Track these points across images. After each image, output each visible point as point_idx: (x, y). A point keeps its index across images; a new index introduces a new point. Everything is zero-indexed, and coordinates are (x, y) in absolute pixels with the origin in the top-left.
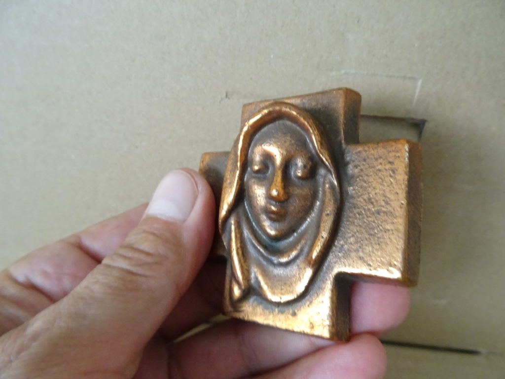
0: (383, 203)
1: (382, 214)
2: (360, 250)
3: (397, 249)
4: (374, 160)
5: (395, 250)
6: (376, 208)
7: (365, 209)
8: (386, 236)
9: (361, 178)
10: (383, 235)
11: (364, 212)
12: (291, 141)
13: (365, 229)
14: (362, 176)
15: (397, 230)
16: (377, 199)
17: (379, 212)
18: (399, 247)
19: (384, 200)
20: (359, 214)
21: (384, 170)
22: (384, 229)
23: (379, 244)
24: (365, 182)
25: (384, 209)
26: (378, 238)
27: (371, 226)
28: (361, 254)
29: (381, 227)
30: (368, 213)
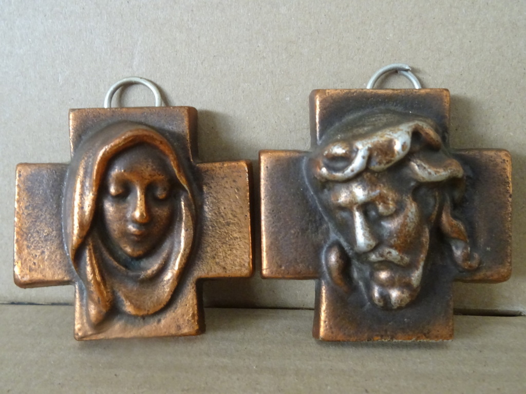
0: (231, 216)
1: (231, 225)
2: (216, 257)
3: (245, 252)
4: (221, 179)
5: (243, 253)
6: (226, 221)
7: (216, 222)
8: (236, 242)
9: (210, 194)
10: (233, 243)
11: (216, 225)
12: (152, 166)
13: (218, 239)
14: (212, 193)
15: (244, 238)
16: (226, 213)
17: (228, 224)
18: (246, 251)
19: (231, 214)
20: (212, 227)
21: (230, 188)
22: (234, 237)
23: (231, 250)
24: (215, 198)
25: (232, 221)
26: (230, 245)
27: (223, 236)
28: (217, 260)
29: (231, 236)
30: (220, 225)
